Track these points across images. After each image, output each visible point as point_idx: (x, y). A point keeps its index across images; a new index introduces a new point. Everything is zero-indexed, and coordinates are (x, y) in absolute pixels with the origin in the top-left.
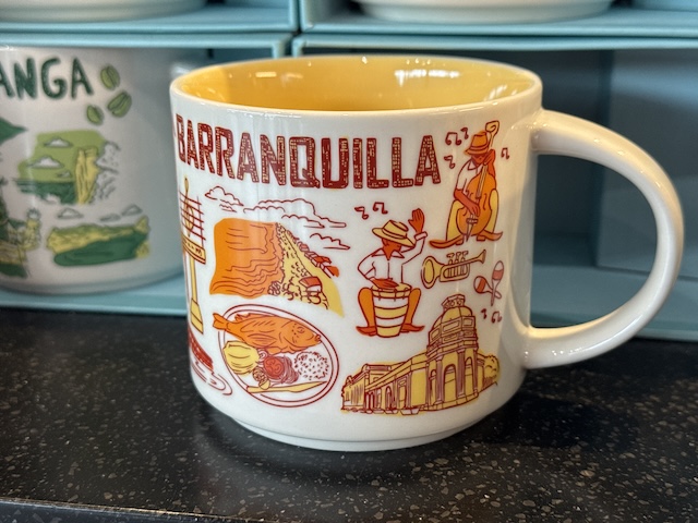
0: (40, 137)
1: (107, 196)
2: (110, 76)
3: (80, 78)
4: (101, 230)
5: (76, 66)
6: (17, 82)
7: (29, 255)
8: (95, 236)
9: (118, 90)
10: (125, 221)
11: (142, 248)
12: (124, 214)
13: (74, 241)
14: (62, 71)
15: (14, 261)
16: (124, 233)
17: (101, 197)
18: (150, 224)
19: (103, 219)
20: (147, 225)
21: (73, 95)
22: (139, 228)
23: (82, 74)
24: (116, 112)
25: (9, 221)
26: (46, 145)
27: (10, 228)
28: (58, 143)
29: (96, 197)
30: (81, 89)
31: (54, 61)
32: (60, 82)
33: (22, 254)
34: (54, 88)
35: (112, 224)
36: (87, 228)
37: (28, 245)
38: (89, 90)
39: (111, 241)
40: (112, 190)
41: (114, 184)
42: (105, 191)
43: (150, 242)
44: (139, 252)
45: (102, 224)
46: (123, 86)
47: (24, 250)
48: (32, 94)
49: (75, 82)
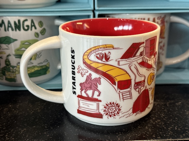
0: (21, 42)
1: (40, 57)
2: (41, 24)
3: (33, 25)
4: (38, 67)
5: (32, 21)
6: (15, 27)
7: (17, 75)
8: (36, 69)
9: (43, 28)
10: (44, 64)
11: (48, 71)
12: (44, 62)
13: (30, 71)
14: (28, 23)
15: (12, 78)
16: (44, 67)
17: (38, 58)
18: (50, 64)
19: (38, 64)
20: (49, 65)
21: (31, 30)
22: (47, 66)
23: (34, 24)
24: (42, 34)
25: (11, 66)
26: (23, 44)
27: (11, 68)
28: (27, 43)
29: (37, 58)
30: (33, 28)
31: (26, 20)
32: (28, 26)
33: (15, 75)
34: (26, 28)
35: (40, 65)
36: (34, 67)
37: (17, 73)
38: (35, 28)
39: (40, 70)
40: (41, 55)
41: (42, 54)
42: (39, 56)
43: (50, 69)
44: (47, 72)
45: (38, 65)
46: (44, 27)
47: (16, 74)
48: (20, 30)
49: (32, 26)
